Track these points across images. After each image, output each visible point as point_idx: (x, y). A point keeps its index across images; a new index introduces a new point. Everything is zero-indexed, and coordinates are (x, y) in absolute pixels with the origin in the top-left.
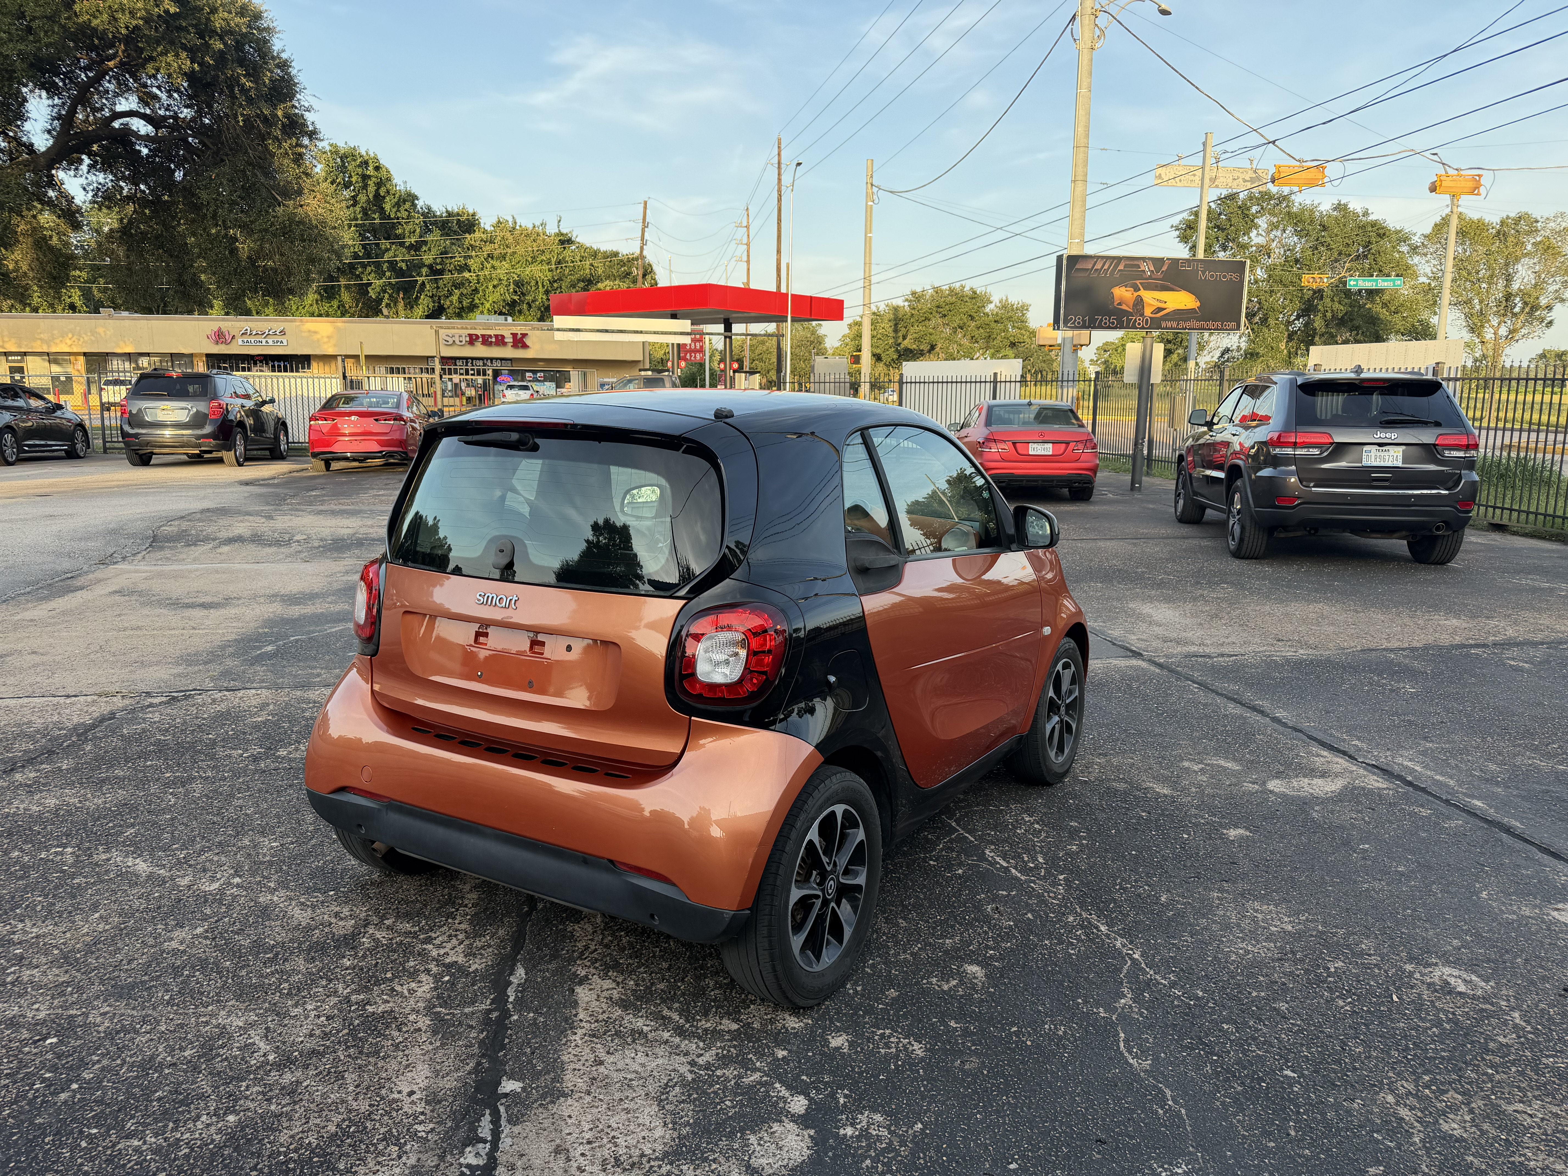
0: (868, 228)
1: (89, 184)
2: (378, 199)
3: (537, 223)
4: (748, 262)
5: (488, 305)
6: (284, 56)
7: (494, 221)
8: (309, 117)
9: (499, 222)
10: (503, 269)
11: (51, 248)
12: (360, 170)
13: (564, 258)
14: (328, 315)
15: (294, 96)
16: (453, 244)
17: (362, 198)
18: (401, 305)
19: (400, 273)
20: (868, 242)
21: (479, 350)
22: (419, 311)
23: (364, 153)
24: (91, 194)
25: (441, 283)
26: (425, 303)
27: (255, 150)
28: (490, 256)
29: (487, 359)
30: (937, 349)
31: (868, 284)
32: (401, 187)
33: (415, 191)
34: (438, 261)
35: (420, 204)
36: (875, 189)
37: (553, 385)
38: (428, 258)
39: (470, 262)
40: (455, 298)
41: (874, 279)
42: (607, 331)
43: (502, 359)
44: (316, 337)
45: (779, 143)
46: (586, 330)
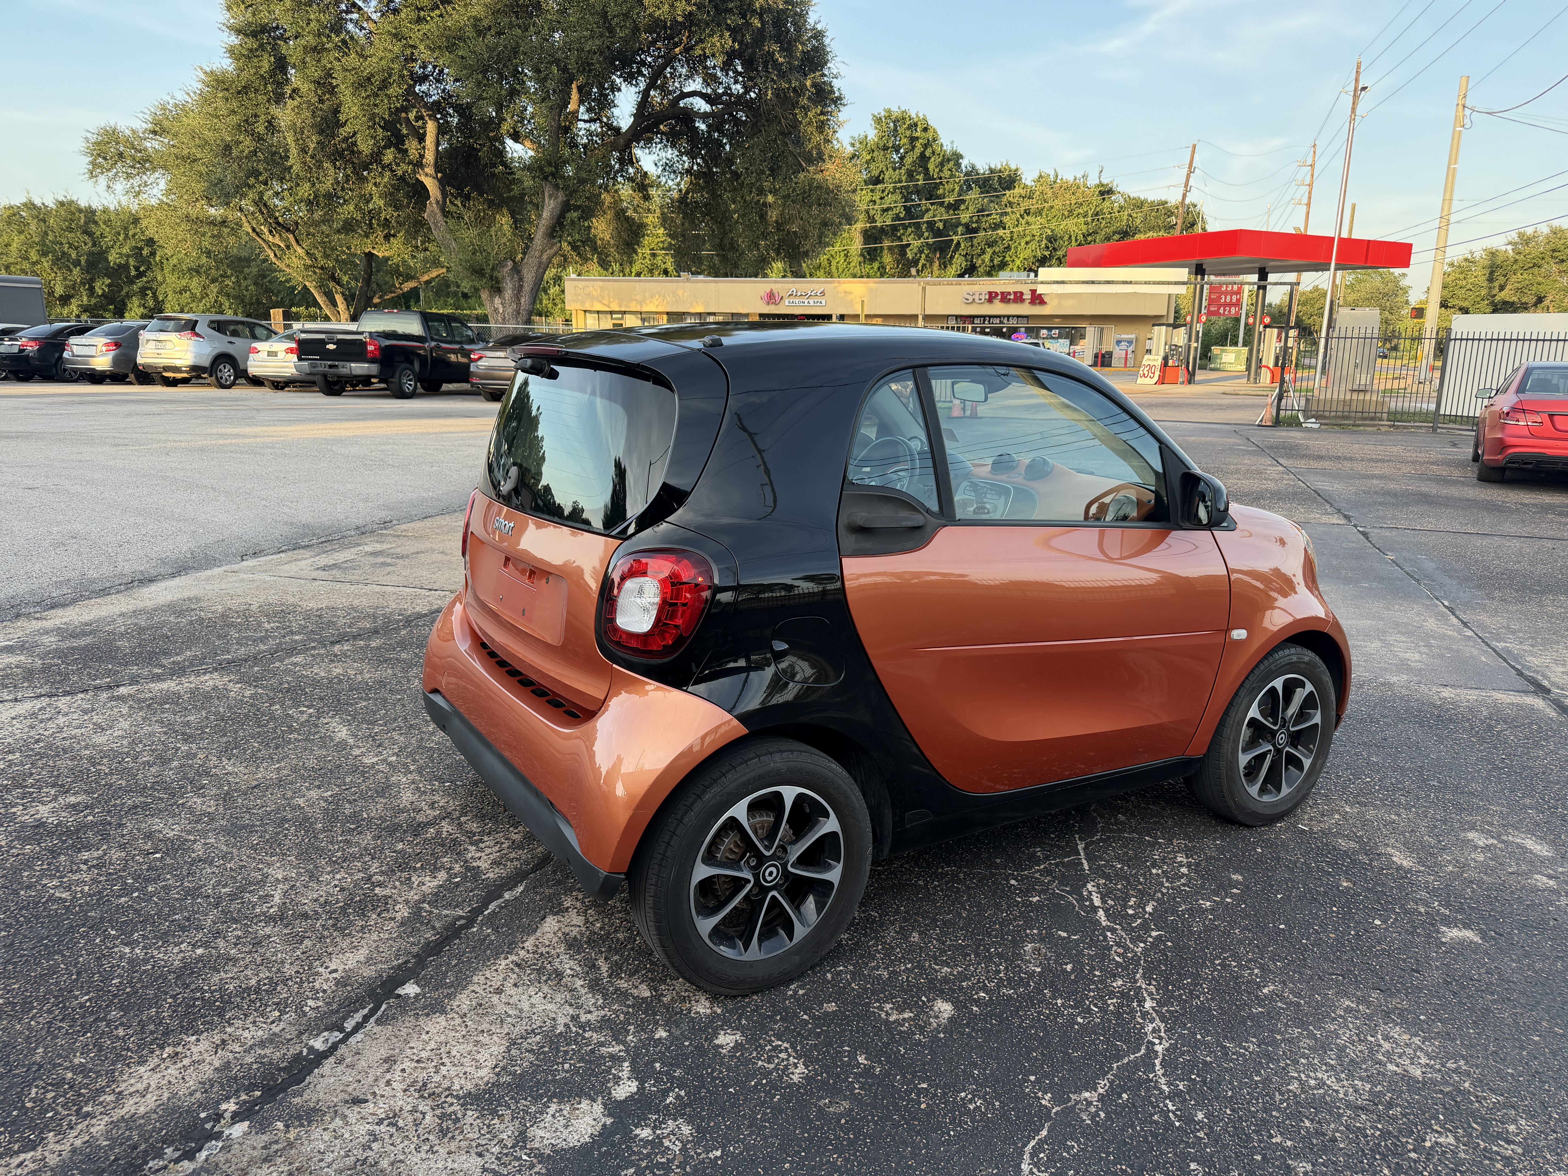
0: (1453, 158)
1: (660, 160)
2: (923, 159)
3: (1079, 175)
4: (1308, 205)
5: (1018, 262)
6: (819, 27)
7: (1036, 176)
8: (836, 84)
9: (1041, 176)
10: (1036, 225)
11: (627, 219)
12: (908, 133)
13: (1102, 210)
14: (868, 277)
15: (826, 63)
16: (992, 201)
17: (908, 160)
18: (936, 264)
19: (938, 233)
20: (1451, 175)
21: (998, 308)
22: (953, 270)
23: (913, 116)
24: (661, 168)
25: (975, 241)
26: (959, 262)
27: (786, 119)
28: (1027, 212)
29: (1004, 316)
30: (1546, 302)
31: (1445, 223)
32: (948, 148)
33: (960, 150)
34: (975, 219)
35: (964, 163)
36: (1467, 112)
37: (1067, 342)
38: (965, 217)
39: (1006, 219)
40: (987, 257)
41: (1453, 218)
42: (1093, 282)
43: (1018, 317)
44: (850, 297)
45: (1359, 67)
46: (1071, 282)
